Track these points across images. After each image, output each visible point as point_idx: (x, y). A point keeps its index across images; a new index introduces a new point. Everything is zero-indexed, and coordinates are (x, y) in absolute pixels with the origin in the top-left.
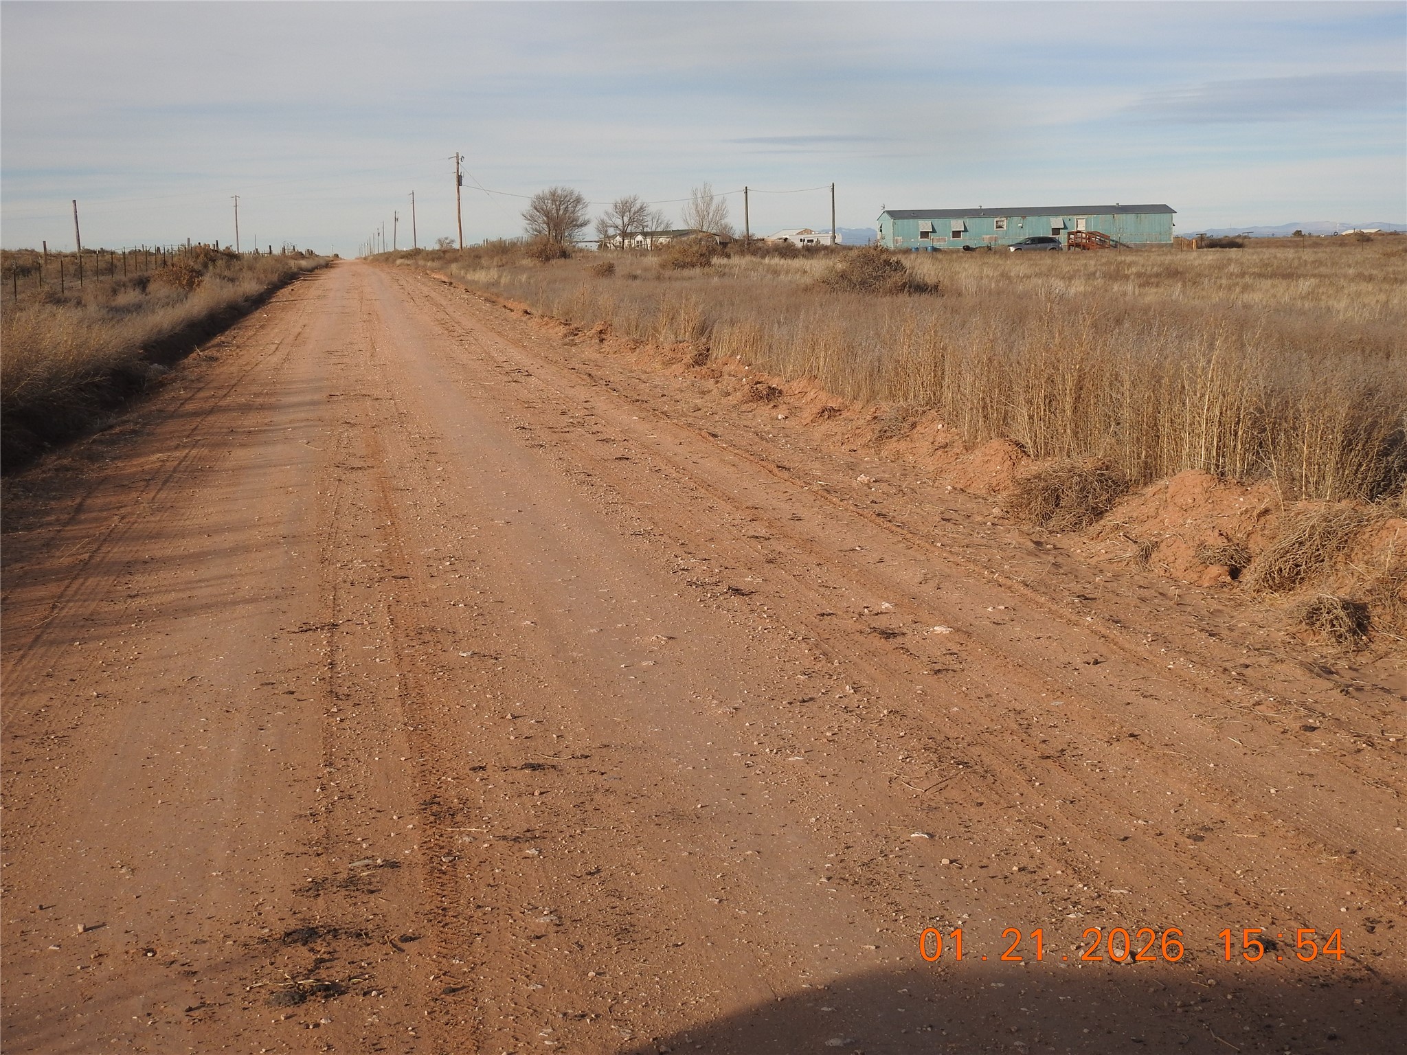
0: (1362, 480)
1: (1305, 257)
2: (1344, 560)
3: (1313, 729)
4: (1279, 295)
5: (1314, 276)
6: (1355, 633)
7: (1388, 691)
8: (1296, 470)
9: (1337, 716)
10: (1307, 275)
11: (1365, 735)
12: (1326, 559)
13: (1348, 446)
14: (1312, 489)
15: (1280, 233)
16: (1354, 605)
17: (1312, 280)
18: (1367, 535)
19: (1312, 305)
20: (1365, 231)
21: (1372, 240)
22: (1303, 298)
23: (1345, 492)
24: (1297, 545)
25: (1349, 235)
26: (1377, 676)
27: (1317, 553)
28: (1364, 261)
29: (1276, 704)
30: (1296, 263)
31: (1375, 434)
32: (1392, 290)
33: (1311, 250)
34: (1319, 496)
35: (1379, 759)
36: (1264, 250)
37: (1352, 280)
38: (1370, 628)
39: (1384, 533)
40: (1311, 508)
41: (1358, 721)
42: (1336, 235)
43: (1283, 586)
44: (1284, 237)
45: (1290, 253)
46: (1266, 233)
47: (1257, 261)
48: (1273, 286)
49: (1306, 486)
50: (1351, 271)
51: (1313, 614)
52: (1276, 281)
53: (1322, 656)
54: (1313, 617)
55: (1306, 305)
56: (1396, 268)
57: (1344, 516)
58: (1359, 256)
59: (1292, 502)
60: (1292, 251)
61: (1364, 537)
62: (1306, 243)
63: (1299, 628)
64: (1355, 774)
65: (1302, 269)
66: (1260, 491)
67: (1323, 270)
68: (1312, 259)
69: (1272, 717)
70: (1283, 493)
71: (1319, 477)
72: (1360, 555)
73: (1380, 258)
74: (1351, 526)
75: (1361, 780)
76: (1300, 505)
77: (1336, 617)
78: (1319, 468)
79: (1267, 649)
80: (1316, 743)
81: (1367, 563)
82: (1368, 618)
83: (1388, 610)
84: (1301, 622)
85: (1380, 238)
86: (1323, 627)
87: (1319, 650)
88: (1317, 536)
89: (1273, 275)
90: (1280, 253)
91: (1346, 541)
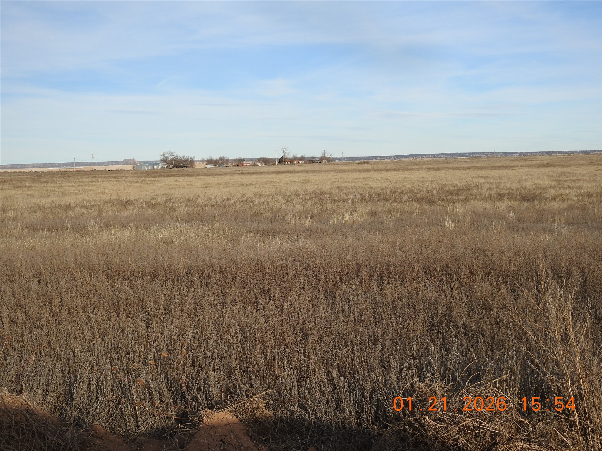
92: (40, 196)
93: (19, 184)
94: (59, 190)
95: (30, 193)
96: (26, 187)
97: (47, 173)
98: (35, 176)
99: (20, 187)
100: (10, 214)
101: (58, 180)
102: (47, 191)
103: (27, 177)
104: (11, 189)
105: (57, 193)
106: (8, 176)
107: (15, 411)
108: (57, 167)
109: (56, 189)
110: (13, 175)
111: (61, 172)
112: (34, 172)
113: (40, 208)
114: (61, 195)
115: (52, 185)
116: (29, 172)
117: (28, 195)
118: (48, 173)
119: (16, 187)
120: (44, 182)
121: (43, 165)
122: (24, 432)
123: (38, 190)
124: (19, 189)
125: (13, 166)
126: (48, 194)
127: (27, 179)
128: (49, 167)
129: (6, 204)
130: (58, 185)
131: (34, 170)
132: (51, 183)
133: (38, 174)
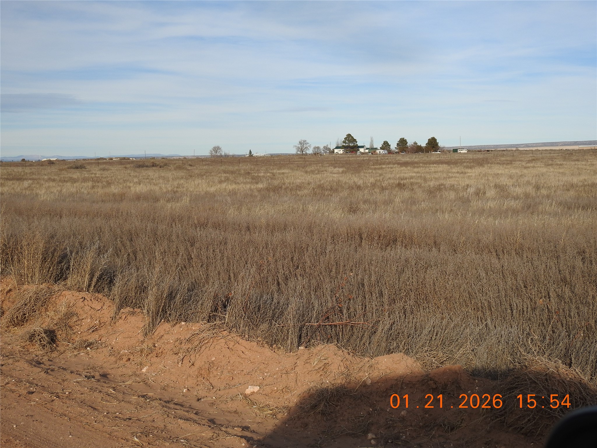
0: (51, 274)
1: (26, 171)
2: (45, 311)
3: (33, 393)
4: (15, 188)
5: (30, 179)
6: (50, 343)
7: (64, 369)
8: (22, 271)
9: (43, 385)
10: (27, 179)
11: (55, 393)
12: (37, 311)
13: (44, 260)
14: (30, 279)
15: (16, 160)
16: (49, 331)
17: (30, 181)
18: (54, 299)
19: (29, 192)
20: (51, 159)
21: (54, 163)
22: (25, 189)
23: (44, 280)
24: (24, 305)
25: (45, 161)
26: (60, 362)
27: (33, 308)
28: (51, 173)
29: (16, 383)
30: (23, 173)
31: (55, 254)
32: (63, 185)
33: (29, 168)
34: (33, 282)
35: (61, 403)
36: (9, 168)
37: (47, 181)
38: (57, 341)
39: (61, 297)
40: (30, 288)
41: (52, 386)
42: (39, 161)
43: (19, 324)
44: (17, 162)
45: (20, 169)
46: (10, 160)
47: (6, 172)
48: (13, 184)
49: (27, 278)
50: (46, 177)
51: (32, 337)
52: (14, 182)
53: (36, 356)
54: (32, 338)
55: (27, 193)
56: (64, 176)
57: (44, 291)
58: (49, 171)
59: (22, 286)
60: (21, 168)
61: (53, 300)
62: (27, 164)
63: (26, 343)
64: (52, 412)
65: (25, 176)
66: (7, 281)
67: (34, 176)
68: (29, 172)
69: (14, 389)
70: (17, 282)
71: (33, 274)
72: (52, 308)
73: (58, 171)
74: (47, 295)
75: (54, 415)
76: (25, 287)
77: (42, 337)
78: (32, 270)
79: (12, 355)
80: (34, 400)
81: (54, 311)
82: (56, 336)
83: (64, 332)
84: (27, 341)
85: (58, 162)
86: (37, 342)
87: (35, 353)
88: (32, 301)
89: (12, 179)
90: (16, 169)
91: (45, 302)
92: (572, 174)
93: (550, 162)
94: (591, 168)
95: (561, 171)
96: (557, 165)
97: (577, 151)
98: (566, 154)
99: (552, 165)
100: (544, 192)
101: (590, 158)
102: (578, 169)
103: (558, 155)
104: (543, 167)
105: (589, 171)
106: (540, 154)
107: (569, 382)
108: (588, 145)
109: (588, 167)
110: (544, 153)
111: (592, 150)
112: (565, 150)
113: (572, 186)
114: (592, 173)
115: (584, 163)
116: (559, 150)
117: (559, 173)
118: (580, 151)
119: (548, 165)
120: (575, 161)
121: (573, 143)
122: (577, 403)
123: (570, 168)
124: (551, 166)
125: (545, 144)
126: (579, 172)
127: (558, 157)
128: (580, 145)
129: (539, 182)
130: (589, 163)
131: (565, 148)
132: (583, 161)
133: (569, 152)
